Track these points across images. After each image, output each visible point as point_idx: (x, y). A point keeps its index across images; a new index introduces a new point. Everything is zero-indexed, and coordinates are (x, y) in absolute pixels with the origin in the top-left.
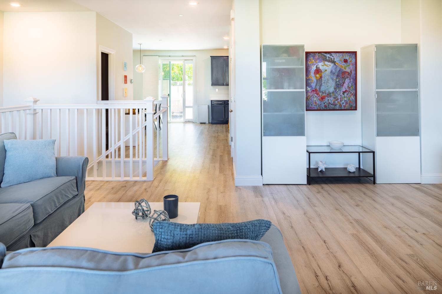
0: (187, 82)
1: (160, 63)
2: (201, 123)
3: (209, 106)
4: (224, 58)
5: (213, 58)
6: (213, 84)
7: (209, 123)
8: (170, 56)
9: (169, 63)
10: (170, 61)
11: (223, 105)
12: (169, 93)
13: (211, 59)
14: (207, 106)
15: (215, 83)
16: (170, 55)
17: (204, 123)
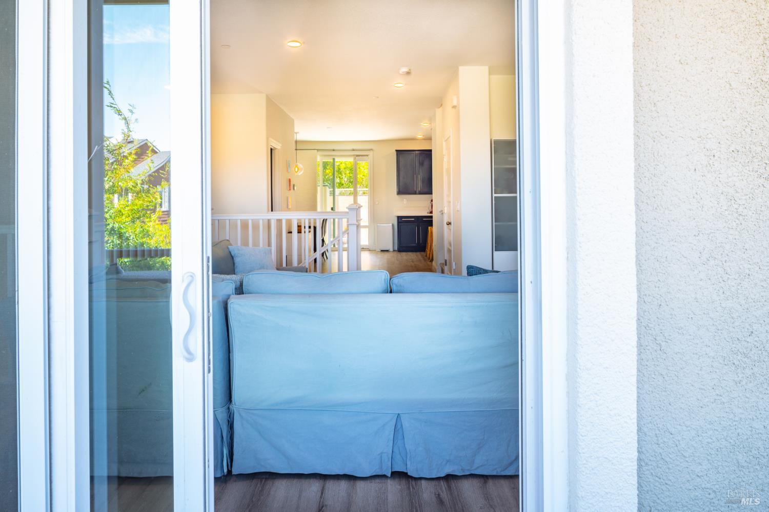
0: (360, 190)
1: (318, 160)
2: (382, 251)
3: (393, 225)
4: (417, 152)
5: (399, 152)
6: (401, 192)
7: (394, 251)
8: (334, 150)
9: (332, 160)
10: (334, 157)
11: (416, 224)
12: (332, 206)
13: (397, 155)
14: (391, 225)
15: (403, 190)
16: (334, 148)
17: (387, 251)
